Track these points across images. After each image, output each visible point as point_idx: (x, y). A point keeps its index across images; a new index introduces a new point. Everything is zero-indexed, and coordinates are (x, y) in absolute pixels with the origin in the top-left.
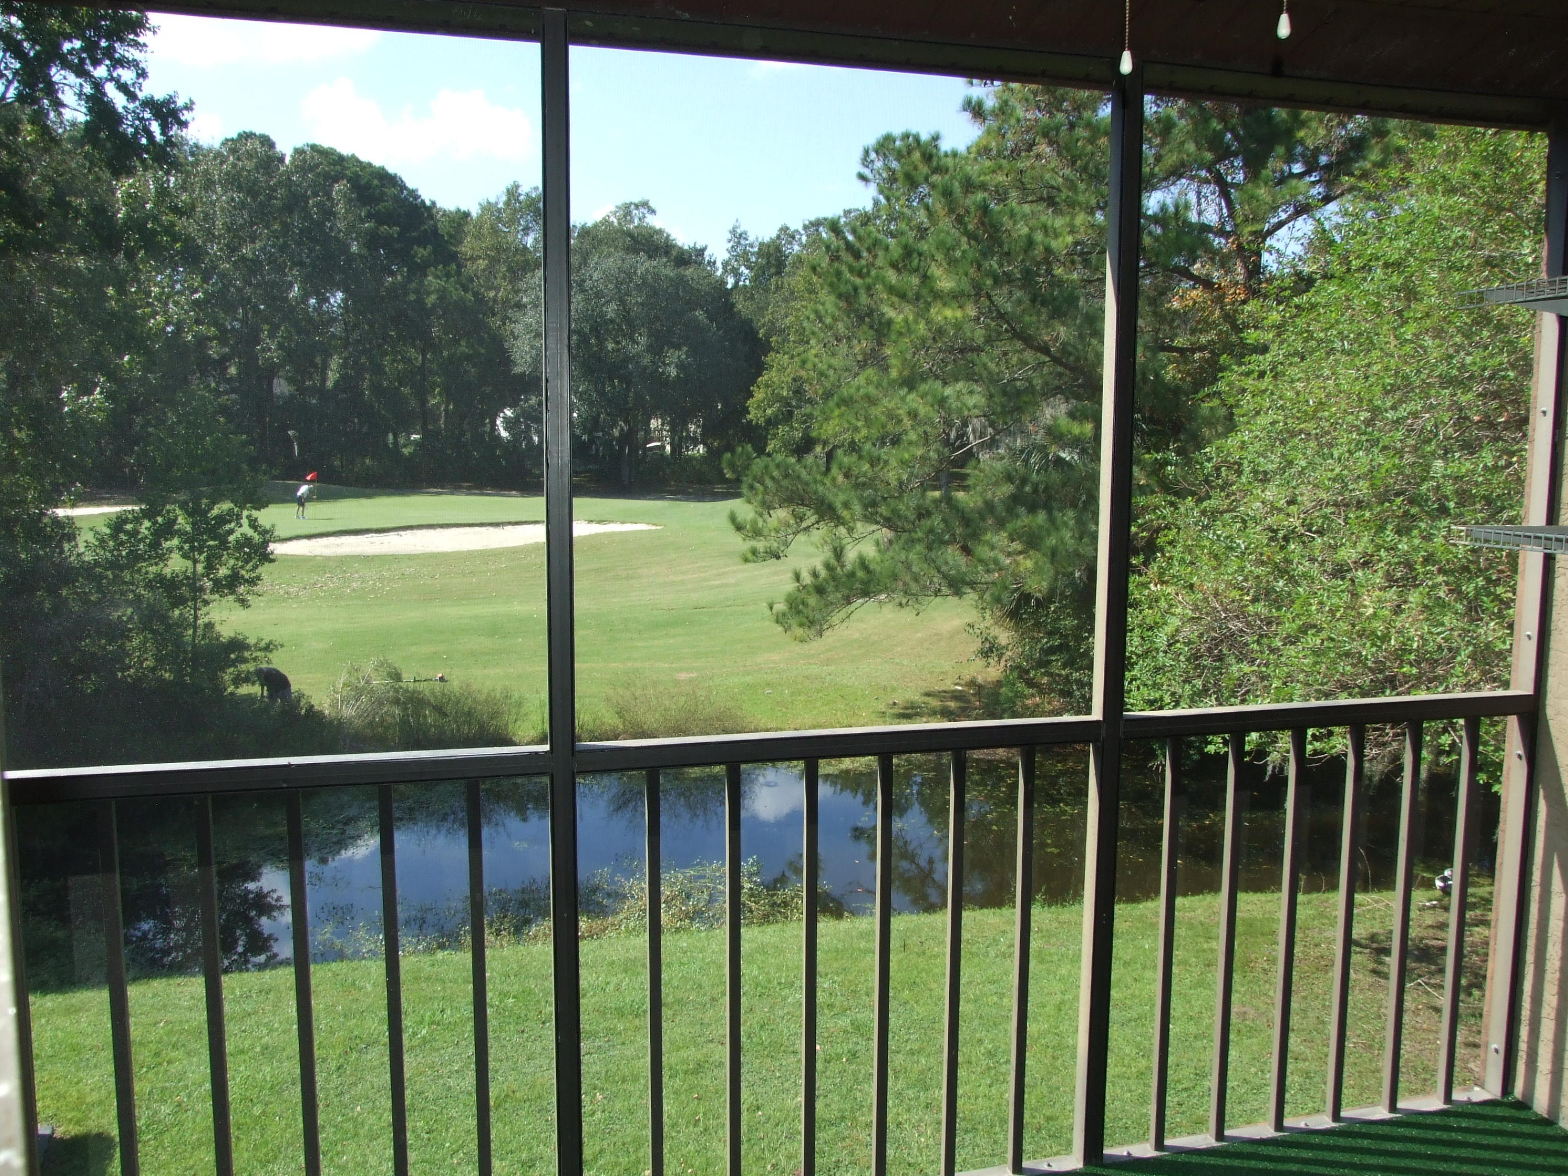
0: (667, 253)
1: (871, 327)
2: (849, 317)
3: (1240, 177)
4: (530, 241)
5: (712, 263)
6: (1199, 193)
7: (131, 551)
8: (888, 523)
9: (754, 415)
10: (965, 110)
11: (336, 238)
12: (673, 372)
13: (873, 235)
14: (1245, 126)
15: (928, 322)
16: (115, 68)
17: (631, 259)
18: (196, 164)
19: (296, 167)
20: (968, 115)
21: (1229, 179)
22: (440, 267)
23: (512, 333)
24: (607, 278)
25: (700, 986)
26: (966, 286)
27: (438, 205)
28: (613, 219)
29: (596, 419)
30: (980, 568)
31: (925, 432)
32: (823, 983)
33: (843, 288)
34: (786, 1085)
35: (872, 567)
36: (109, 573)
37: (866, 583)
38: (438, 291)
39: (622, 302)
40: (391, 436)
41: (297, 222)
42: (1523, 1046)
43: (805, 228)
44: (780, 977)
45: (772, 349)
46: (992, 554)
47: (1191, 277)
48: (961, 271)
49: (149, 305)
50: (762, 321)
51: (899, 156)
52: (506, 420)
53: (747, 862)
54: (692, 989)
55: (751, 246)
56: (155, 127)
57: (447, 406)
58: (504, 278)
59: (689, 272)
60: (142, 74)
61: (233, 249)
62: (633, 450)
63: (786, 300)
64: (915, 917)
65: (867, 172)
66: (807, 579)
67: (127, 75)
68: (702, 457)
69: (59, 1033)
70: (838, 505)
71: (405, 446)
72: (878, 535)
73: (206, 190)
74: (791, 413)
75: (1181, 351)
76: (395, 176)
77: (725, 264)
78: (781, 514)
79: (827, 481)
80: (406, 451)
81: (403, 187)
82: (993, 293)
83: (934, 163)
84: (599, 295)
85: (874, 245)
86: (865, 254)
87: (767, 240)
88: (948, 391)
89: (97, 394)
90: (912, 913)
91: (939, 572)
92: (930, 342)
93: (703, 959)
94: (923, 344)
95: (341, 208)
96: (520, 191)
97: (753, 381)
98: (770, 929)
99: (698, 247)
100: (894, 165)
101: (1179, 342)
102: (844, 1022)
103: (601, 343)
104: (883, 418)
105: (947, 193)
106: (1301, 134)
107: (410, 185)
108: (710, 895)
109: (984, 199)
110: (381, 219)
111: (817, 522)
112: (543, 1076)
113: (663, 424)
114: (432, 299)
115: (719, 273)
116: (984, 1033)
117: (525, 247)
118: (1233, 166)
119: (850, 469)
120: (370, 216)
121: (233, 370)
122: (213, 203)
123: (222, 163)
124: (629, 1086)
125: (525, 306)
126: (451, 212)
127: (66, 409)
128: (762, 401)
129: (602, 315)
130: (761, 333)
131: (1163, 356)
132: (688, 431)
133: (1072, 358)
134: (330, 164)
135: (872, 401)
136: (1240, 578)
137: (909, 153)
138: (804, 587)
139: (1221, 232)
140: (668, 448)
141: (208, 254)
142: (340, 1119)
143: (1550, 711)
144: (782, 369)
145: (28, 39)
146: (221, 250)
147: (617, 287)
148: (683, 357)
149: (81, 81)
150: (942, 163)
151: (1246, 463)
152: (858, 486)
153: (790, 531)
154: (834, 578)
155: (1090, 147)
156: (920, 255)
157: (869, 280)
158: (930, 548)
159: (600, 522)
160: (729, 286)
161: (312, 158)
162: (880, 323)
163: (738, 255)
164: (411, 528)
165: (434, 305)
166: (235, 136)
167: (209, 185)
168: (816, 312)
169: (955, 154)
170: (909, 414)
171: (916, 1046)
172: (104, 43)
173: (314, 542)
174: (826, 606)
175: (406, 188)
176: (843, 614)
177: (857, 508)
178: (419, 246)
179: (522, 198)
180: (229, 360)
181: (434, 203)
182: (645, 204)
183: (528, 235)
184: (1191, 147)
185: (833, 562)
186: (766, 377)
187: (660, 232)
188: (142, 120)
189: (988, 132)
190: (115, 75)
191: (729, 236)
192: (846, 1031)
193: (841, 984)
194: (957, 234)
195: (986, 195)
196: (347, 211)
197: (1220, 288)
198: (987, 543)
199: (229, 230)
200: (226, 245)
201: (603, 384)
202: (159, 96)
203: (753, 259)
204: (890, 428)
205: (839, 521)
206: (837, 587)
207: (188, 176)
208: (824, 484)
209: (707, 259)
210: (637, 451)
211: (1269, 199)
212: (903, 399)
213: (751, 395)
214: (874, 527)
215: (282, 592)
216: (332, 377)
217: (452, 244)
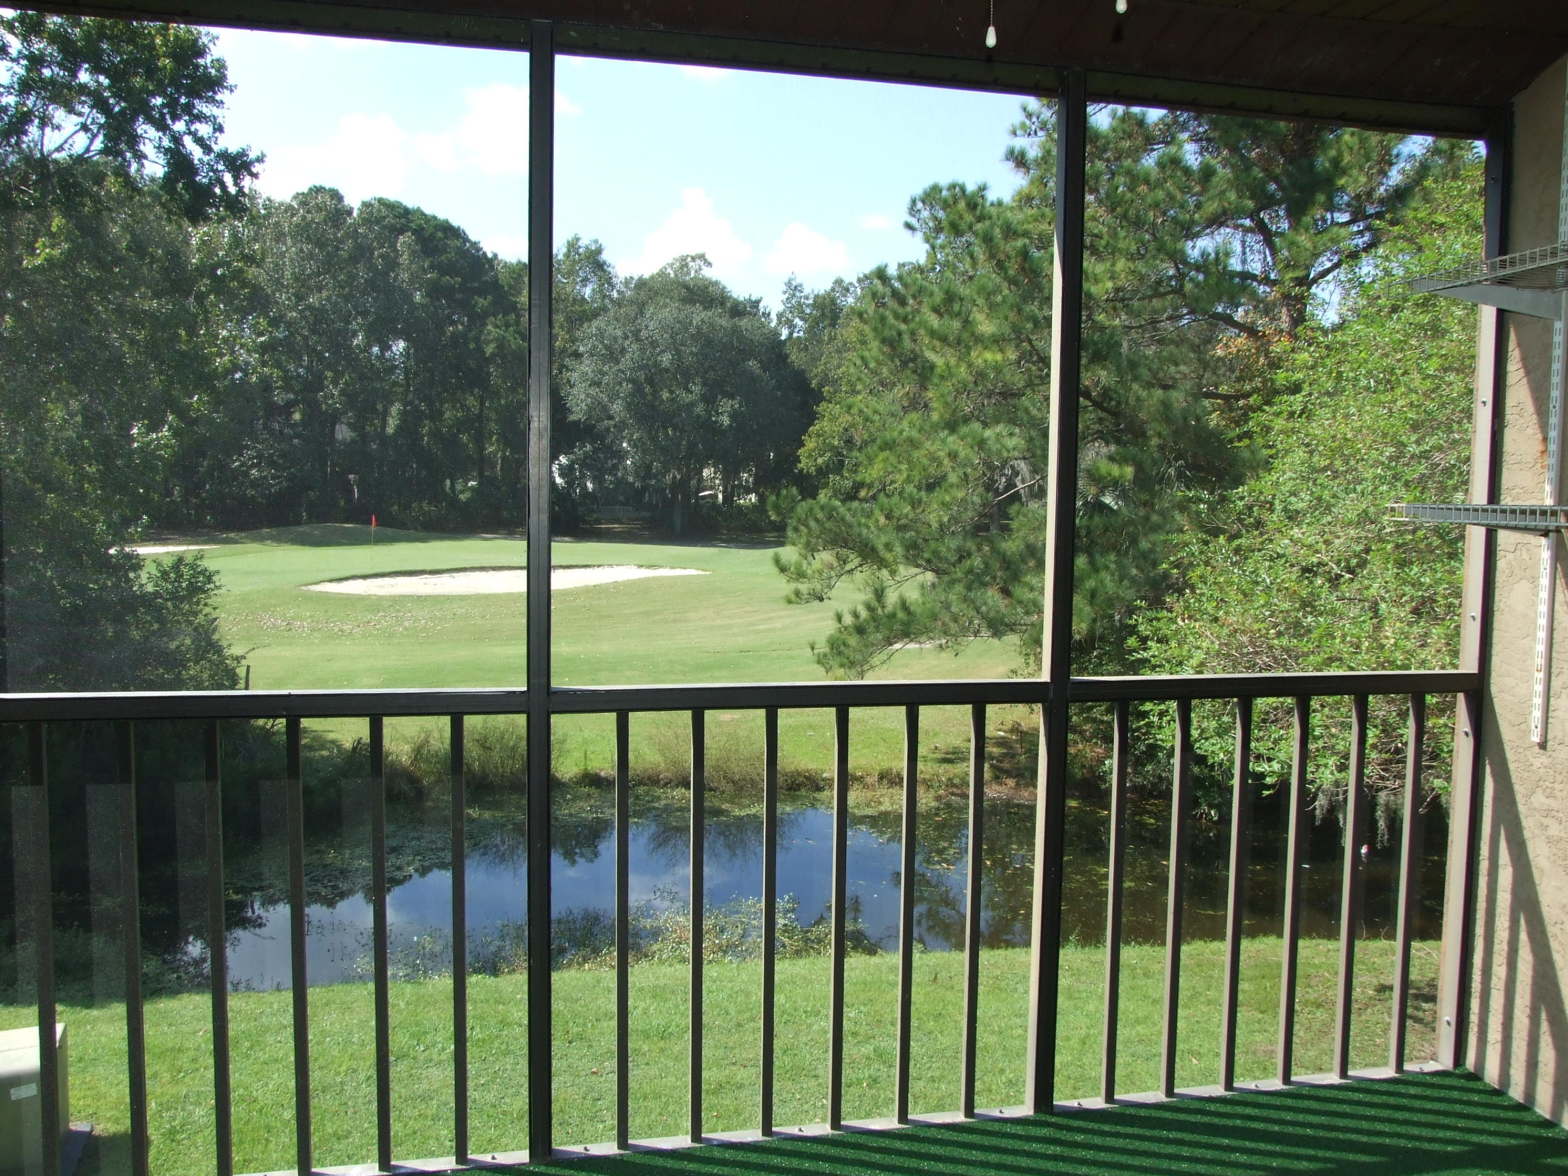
0: (722, 304)
1: (915, 372)
2: (892, 361)
3: (1285, 225)
4: (588, 292)
5: (767, 315)
6: (1243, 243)
7: (191, 583)
8: (929, 565)
9: (805, 464)
10: (1008, 159)
11: (400, 288)
12: (726, 420)
13: (919, 282)
14: (1289, 175)
15: (970, 365)
16: (192, 122)
17: (689, 308)
18: (267, 217)
19: (364, 219)
20: (1011, 165)
21: (1274, 228)
22: (500, 316)
23: (569, 381)
24: (664, 328)
25: (727, 1013)
26: (1007, 330)
27: (500, 257)
28: (669, 271)
29: (648, 467)
30: (1019, 610)
31: (965, 474)
32: (849, 1013)
33: (887, 333)
34: (806, 1107)
35: (912, 608)
36: (169, 603)
37: (907, 624)
38: (497, 340)
39: (678, 352)
40: (448, 482)
41: (362, 273)
42: (1474, 1018)
43: (860, 281)
44: (806, 1006)
45: (824, 399)
46: (1031, 596)
47: (1236, 325)
48: (1001, 315)
49: (216, 346)
50: (815, 371)
51: (945, 205)
52: (561, 468)
53: (783, 899)
54: (719, 1015)
55: (807, 298)
56: (228, 178)
57: (504, 453)
58: (562, 327)
59: (744, 323)
60: (219, 129)
61: (300, 298)
62: (687, 498)
63: (839, 351)
64: (946, 954)
65: (913, 221)
66: (848, 620)
67: (204, 130)
68: (754, 506)
69: (103, 1039)
70: (880, 547)
71: (462, 492)
72: (920, 578)
73: (277, 242)
74: (841, 463)
75: (1226, 398)
76: (459, 229)
77: (780, 316)
78: (826, 556)
79: (871, 523)
80: (463, 497)
81: (466, 239)
82: (1034, 338)
83: (978, 212)
84: (654, 344)
85: (920, 292)
86: (911, 301)
87: (822, 292)
88: (988, 433)
89: (165, 432)
90: (943, 950)
91: (978, 612)
92: (971, 385)
93: (732, 989)
94: (963, 389)
95: (404, 259)
96: (580, 243)
97: (805, 431)
98: (801, 962)
99: (753, 299)
100: (941, 214)
101: (1224, 389)
102: (867, 1049)
103: (656, 394)
104: (925, 461)
105: (987, 239)
106: (1341, 182)
107: (473, 237)
108: (745, 930)
109: (1025, 245)
110: (444, 270)
111: (861, 565)
112: (566, 1092)
113: (715, 473)
114: (490, 349)
115: (773, 325)
116: (1007, 1063)
117: (583, 299)
118: (1278, 216)
119: (891, 511)
120: (432, 267)
121: (297, 416)
122: (283, 255)
123: (293, 215)
124: (651, 1104)
125: (581, 355)
126: (512, 264)
127: (136, 445)
128: (814, 450)
129: (657, 365)
130: (814, 384)
131: (1206, 403)
132: (740, 479)
133: (1113, 403)
134: (395, 217)
135: (913, 444)
136: (1267, 613)
137: (955, 202)
138: (846, 628)
139: (1266, 281)
140: (720, 496)
141: (277, 303)
142: (366, 1125)
143: (1494, 689)
144: (834, 419)
145: (114, 95)
146: (289, 299)
147: (672, 337)
148: (737, 406)
149: (160, 134)
150: (986, 212)
151: (1277, 502)
152: (901, 528)
153: (833, 574)
154: (874, 618)
155: (1129, 195)
156: (962, 300)
157: (912, 325)
158: (969, 588)
159: (650, 567)
160: (783, 338)
161: (379, 211)
162: (923, 368)
163: (793, 307)
164: (464, 570)
165: (492, 354)
166: (306, 191)
167: (279, 237)
168: (862, 358)
169: (1000, 203)
170: (949, 455)
171: (937, 1074)
172: (183, 100)
173: (369, 581)
174: (866, 646)
175: (469, 241)
176: (883, 656)
177: (899, 549)
178: (480, 296)
179: (581, 250)
180: (293, 406)
181: (495, 256)
182: (702, 257)
183: (586, 286)
184: (1232, 196)
185: (874, 603)
186: (817, 427)
187: (716, 283)
188: (216, 171)
189: (1032, 182)
190: (193, 129)
191: (784, 288)
192: (868, 1058)
193: (867, 1014)
194: (998, 280)
195: (1027, 241)
196: (411, 263)
197: (1264, 335)
198: (1026, 584)
199: (297, 279)
200: (293, 294)
201: (657, 431)
202: (233, 149)
203: (808, 311)
204: (932, 471)
205: (882, 563)
206: (877, 628)
207: (260, 228)
208: (868, 527)
209: (762, 310)
210: (690, 499)
211: (1309, 245)
212: (943, 441)
213: (802, 444)
214: (917, 570)
215: (336, 629)
216: (392, 425)
217: (513, 295)
